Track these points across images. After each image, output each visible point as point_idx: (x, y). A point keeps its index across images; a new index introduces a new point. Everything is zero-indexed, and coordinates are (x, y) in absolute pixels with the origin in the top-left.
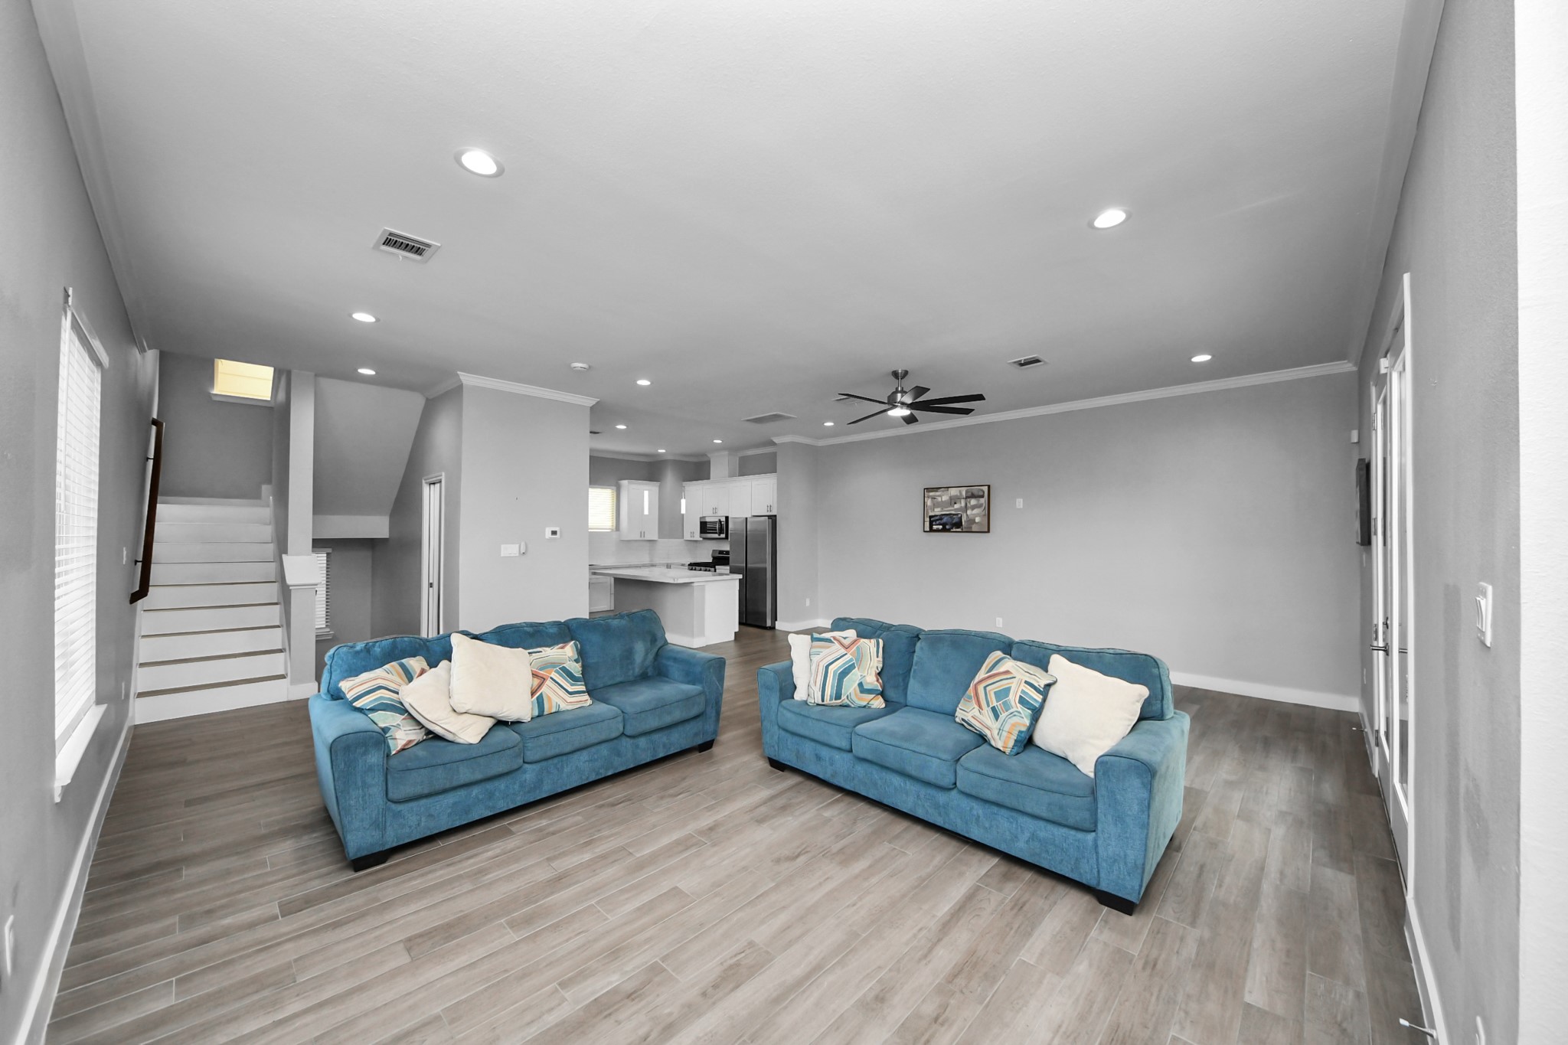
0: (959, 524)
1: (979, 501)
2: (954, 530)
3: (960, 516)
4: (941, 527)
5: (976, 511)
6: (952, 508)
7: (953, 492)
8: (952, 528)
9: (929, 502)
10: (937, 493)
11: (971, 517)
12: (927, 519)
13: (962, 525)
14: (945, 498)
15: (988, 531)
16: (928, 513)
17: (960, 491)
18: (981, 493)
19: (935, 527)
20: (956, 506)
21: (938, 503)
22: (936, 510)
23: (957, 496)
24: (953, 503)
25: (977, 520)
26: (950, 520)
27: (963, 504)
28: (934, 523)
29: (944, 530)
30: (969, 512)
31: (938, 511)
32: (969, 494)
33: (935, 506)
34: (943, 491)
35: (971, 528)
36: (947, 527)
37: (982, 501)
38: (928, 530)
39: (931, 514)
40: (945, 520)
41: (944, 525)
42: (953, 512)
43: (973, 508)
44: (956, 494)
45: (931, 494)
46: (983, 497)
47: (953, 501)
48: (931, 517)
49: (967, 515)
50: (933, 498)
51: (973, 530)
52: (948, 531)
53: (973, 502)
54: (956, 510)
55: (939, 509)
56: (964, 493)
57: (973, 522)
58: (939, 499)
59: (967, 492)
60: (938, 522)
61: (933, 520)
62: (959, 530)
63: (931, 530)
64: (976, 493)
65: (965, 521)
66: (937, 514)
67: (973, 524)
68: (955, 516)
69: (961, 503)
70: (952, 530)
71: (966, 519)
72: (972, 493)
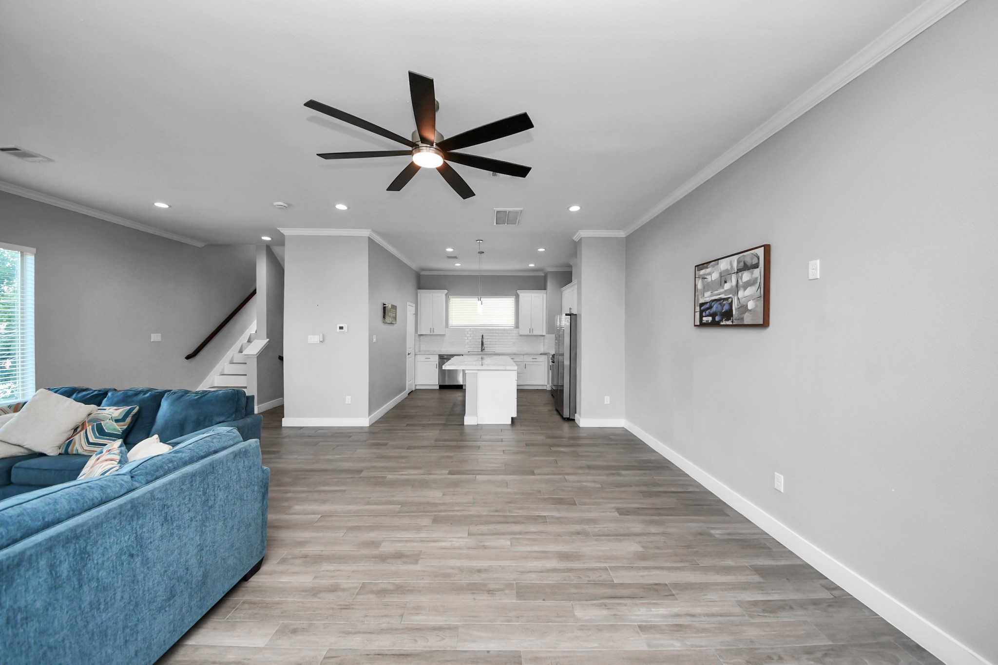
0: (728, 315)
1: (753, 274)
2: (725, 324)
3: (730, 301)
4: (711, 320)
5: (750, 292)
6: (721, 290)
7: (723, 264)
8: (721, 320)
9: (700, 284)
10: (708, 269)
11: (741, 302)
12: (697, 307)
13: (732, 315)
14: (715, 276)
15: (765, 324)
16: (697, 298)
17: (731, 263)
18: (756, 262)
19: (705, 320)
20: (727, 286)
21: (708, 284)
22: (706, 295)
23: (727, 270)
24: (723, 282)
25: (751, 305)
26: (720, 308)
27: (734, 281)
28: (704, 314)
29: (714, 325)
30: (740, 294)
31: (708, 297)
32: (741, 266)
33: (704, 290)
34: (713, 266)
35: (742, 319)
36: (718, 320)
37: (759, 274)
38: (698, 324)
39: (702, 301)
40: (715, 308)
41: (714, 317)
42: (723, 296)
43: (746, 285)
44: (725, 268)
45: (703, 270)
46: (758, 267)
47: (724, 279)
48: (702, 305)
49: (738, 299)
50: (703, 278)
51: (745, 323)
52: (718, 325)
53: (746, 276)
54: (726, 292)
55: (709, 293)
56: (735, 265)
57: (744, 308)
58: (709, 279)
59: (739, 262)
60: (708, 312)
61: (704, 308)
62: (729, 323)
63: (702, 325)
64: (749, 262)
65: (736, 309)
66: (708, 300)
67: (745, 313)
68: (724, 302)
69: (731, 282)
70: (722, 323)
71: (738, 305)
72: (744, 263)
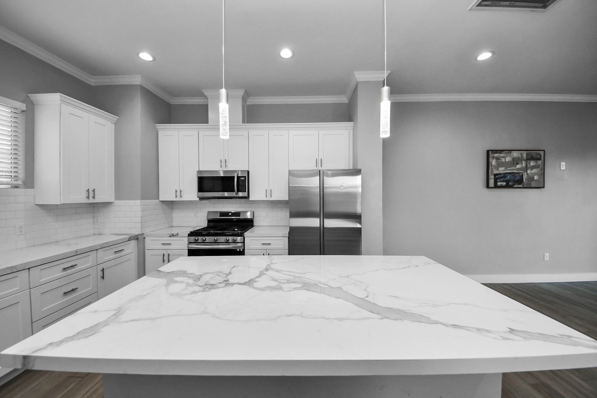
0: (520, 181)
1: (537, 162)
2: (516, 186)
3: (521, 174)
4: (504, 184)
5: (534, 171)
6: (515, 168)
7: (515, 154)
9: (494, 162)
10: (502, 155)
11: (530, 175)
12: (492, 177)
13: (523, 182)
14: (508, 159)
15: (544, 187)
16: (492, 171)
17: (521, 154)
18: (539, 157)
19: (499, 184)
20: (518, 166)
21: (502, 163)
22: (500, 169)
23: (518, 157)
24: (515, 164)
25: (536, 178)
26: (513, 178)
27: (524, 165)
28: (498, 180)
29: (508, 186)
30: (529, 171)
31: (502, 170)
32: (529, 157)
33: (499, 165)
34: (507, 153)
35: (531, 184)
36: (510, 184)
37: (540, 162)
38: (492, 185)
39: (496, 172)
40: (508, 177)
41: (507, 182)
42: (515, 171)
43: (532, 168)
44: (517, 156)
45: (496, 155)
46: (540, 159)
47: (516, 161)
48: (495, 175)
49: (527, 174)
50: (498, 159)
51: (532, 186)
52: (511, 187)
53: (532, 163)
54: (518, 169)
55: (503, 169)
56: (525, 156)
57: (532, 179)
58: (503, 160)
59: (527, 155)
60: (502, 180)
61: (497, 177)
62: (521, 186)
63: (495, 186)
64: (534, 156)
65: (525, 179)
66: (502, 172)
67: (532, 181)
68: (517, 175)
69: (522, 164)
70: (515, 186)
71: (527, 177)
72: (531, 156)
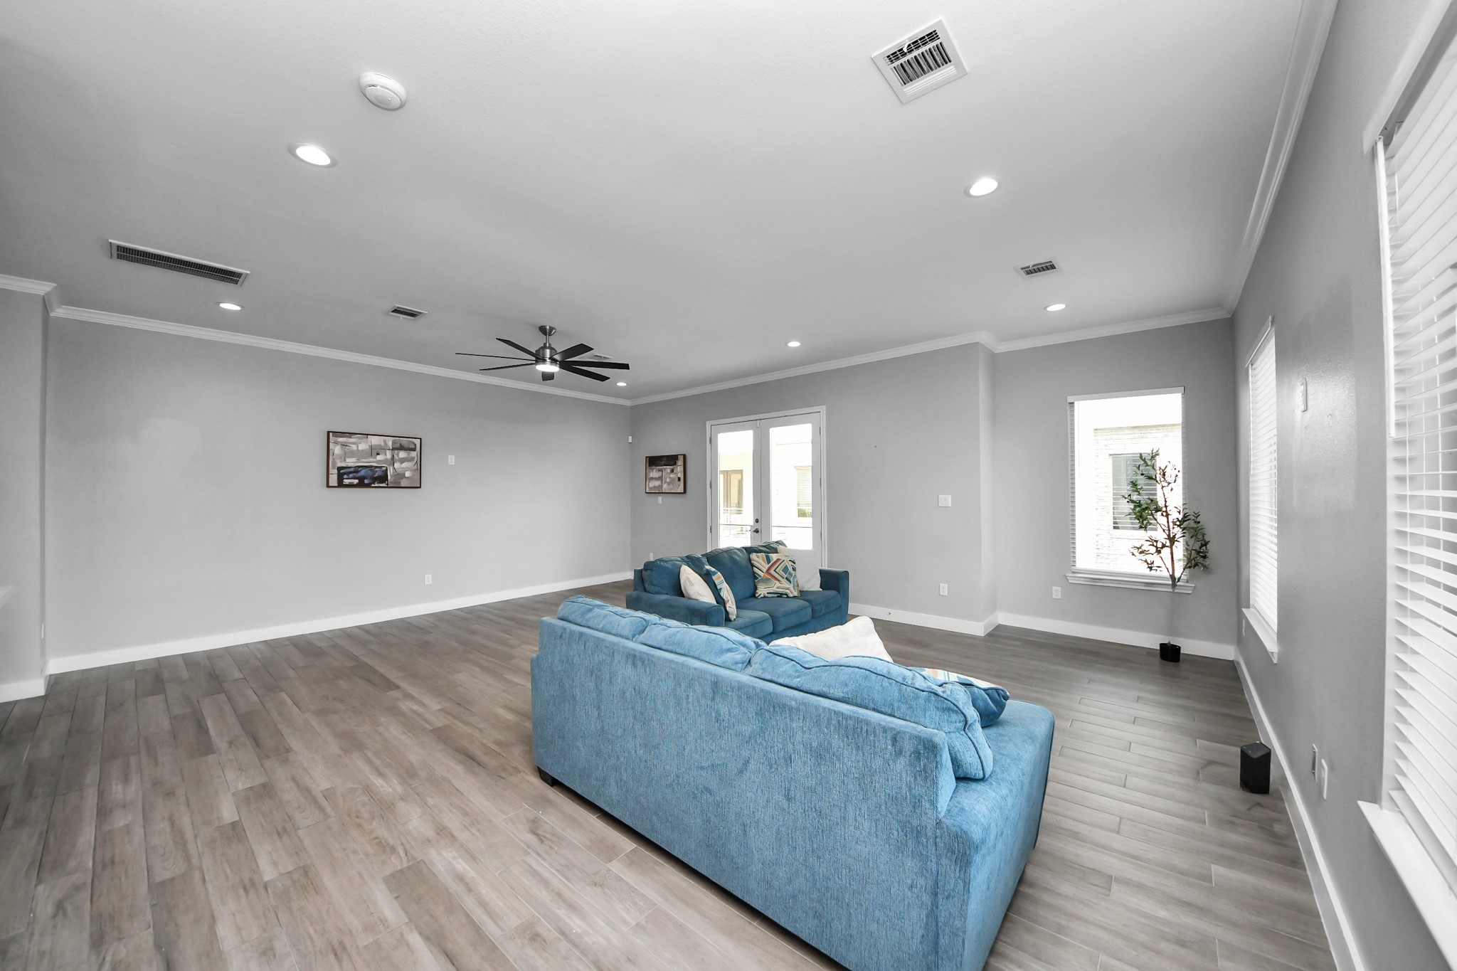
0: (383, 478)
1: (409, 454)
2: (376, 485)
3: (384, 469)
4: (356, 481)
5: (405, 465)
6: (374, 460)
7: (375, 441)
8: (373, 482)
9: (337, 450)
10: (351, 440)
11: (399, 471)
12: (334, 472)
13: (387, 479)
14: (363, 446)
15: (420, 487)
16: (334, 463)
17: (385, 441)
18: (412, 446)
19: (346, 482)
20: (379, 458)
21: (351, 451)
22: (348, 460)
23: (380, 445)
24: (374, 453)
25: (408, 474)
26: (370, 473)
27: (389, 455)
28: (345, 476)
29: (361, 484)
30: (397, 465)
31: (351, 462)
32: (398, 445)
33: (345, 456)
34: (359, 438)
35: (400, 483)
36: (366, 481)
37: (413, 454)
38: (335, 484)
39: (340, 464)
40: (363, 473)
41: (361, 479)
42: (374, 465)
43: (402, 461)
44: (378, 443)
45: (340, 439)
46: (414, 450)
47: (374, 451)
48: (339, 469)
49: (394, 468)
50: (344, 445)
51: (402, 485)
52: (368, 486)
53: (402, 454)
54: (378, 462)
55: (354, 459)
56: (390, 444)
57: (403, 476)
58: (354, 447)
59: (394, 442)
60: (351, 475)
61: (342, 473)
62: (384, 485)
63: (341, 484)
64: (405, 445)
65: (391, 476)
66: (350, 465)
67: (402, 479)
68: (377, 469)
69: (386, 455)
70: (373, 485)
71: (393, 473)
72: (400, 444)
